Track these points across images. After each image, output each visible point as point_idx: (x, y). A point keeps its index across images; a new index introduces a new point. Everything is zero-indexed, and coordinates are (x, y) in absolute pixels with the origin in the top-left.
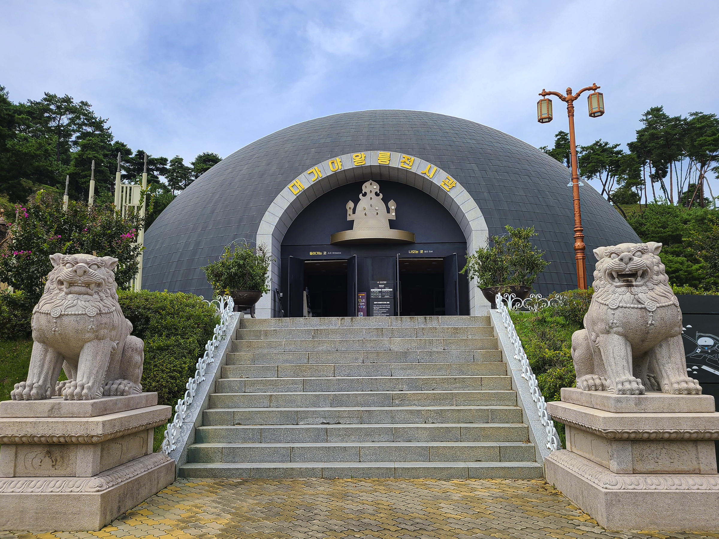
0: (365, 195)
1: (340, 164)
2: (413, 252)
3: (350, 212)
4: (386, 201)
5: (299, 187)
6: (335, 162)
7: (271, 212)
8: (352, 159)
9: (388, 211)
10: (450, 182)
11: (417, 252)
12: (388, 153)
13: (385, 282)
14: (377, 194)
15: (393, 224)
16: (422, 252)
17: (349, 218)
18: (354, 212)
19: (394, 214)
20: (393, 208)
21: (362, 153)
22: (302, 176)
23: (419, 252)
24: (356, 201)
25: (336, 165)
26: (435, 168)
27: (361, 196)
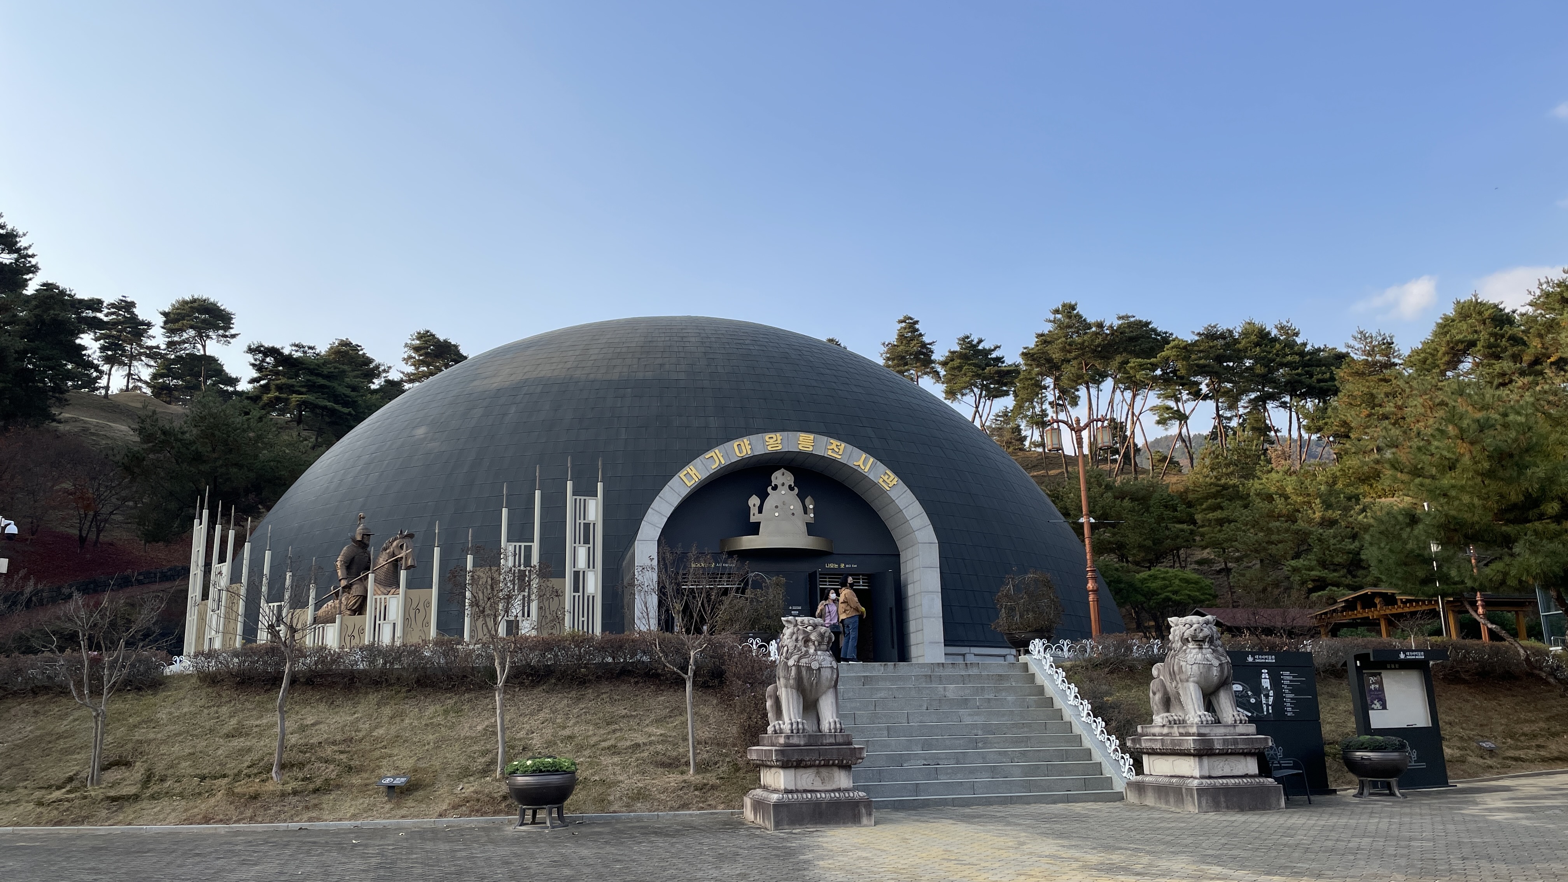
0: (775, 488)
1: (749, 447)
2: (831, 566)
3: (754, 510)
4: (802, 497)
5: (694, 476)
6: (742, 444)
7: (656, 509)
8: (764, 441)
9: (806, 512)
10: (891, 479)
11: (836, 566)
12: (812, 436)
13: (800, 608)
14: (791, 488)
15: (811, 529)
16: (842, 566)
17: (753, 519)
18: (760, 511)
19: (812, 515)
20: (811, 507)
21: (778, 434)
22: (698, 461)
23: (839, 566)
24: (763, 496)
25: (743, 448)
26: (872, 459)
27: (769, 489)
